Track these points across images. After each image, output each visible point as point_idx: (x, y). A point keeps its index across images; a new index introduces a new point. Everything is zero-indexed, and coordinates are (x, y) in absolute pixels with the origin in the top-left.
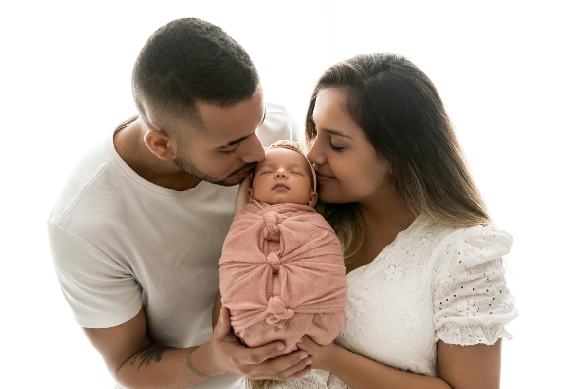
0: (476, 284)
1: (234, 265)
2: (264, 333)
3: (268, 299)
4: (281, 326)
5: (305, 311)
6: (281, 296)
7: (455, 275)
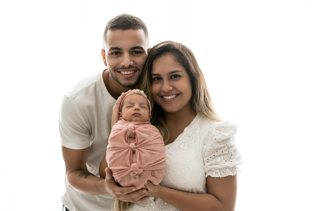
0: (223, 150)
1: (114, 149)
2: (129, 180)
3: (131, 164)
4: (137, 177)
5: (148, 170)
6: (137, 163)
7: (214, 145)
